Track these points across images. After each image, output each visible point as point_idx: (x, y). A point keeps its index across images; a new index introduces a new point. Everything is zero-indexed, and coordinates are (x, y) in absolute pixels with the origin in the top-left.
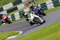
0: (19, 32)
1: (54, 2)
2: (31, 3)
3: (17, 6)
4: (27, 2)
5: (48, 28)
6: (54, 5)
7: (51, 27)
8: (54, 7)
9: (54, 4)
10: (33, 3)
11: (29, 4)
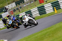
0: (4, 40)
1: (40, 9)
2: (15, 11)
3: (2, 14)
4: (11, 10)
5: (34, 37)
6: (39, 13)
7: (36, 36)
8: (39, 15)
9: (39, 11)
10: (18, 11)
11: (14, 12)
